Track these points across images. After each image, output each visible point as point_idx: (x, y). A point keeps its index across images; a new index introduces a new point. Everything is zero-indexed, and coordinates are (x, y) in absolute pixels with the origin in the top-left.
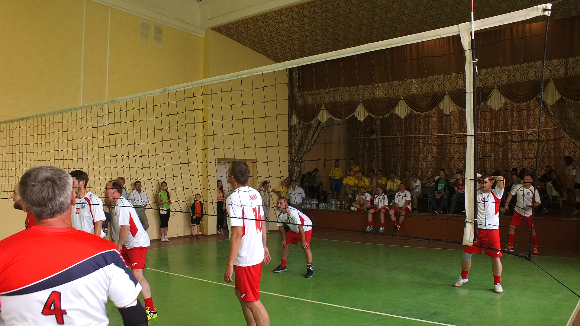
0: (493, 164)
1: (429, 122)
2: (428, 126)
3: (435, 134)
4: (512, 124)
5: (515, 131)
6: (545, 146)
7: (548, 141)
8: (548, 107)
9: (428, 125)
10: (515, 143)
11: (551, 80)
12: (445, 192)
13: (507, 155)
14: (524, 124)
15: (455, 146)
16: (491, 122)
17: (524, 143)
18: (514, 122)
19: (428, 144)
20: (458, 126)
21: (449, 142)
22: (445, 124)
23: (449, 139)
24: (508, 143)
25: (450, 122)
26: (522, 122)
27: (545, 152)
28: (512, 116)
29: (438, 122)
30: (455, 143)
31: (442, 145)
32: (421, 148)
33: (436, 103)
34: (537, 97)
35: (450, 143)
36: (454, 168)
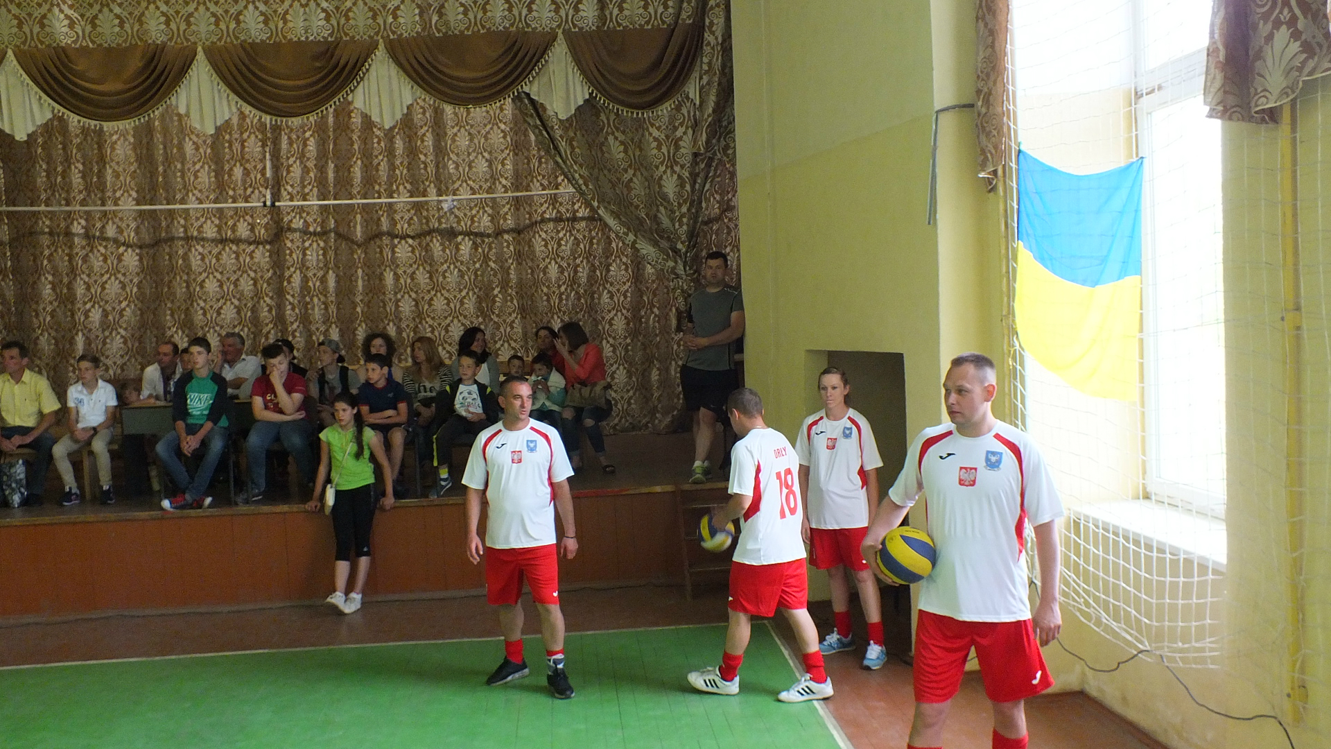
0: (333, 309)
1: (102, 160)
2: (101, 174)
3: (128, 205)
4: (392, 179)
5: (402, 199)
6: (490, 248)
7: (499, 233)
8: (553, 127)
9: (100, 171)
10: (404, 238)
11: (560, 36)
12: (215, 422)
13: (381, 278)
14: (427, 180)
15: (203, 246)
16: (322, 169)
17: (431, 241)
18: (397, 172)
19: (107, 239)
20: (213, 179)
21: (182, 235)
22: (165, 171)
23: (182, 222)
24: (381, 239)
25: (183, 164)
26: (422, 171)
27: (492, 269)
28: (390, 152)
29: (136, 161)
30: (203, 239)
31: (157, 243)
32: (77, 254)
33: (159, 90)
34: (520, 90)
35: (188, 239)
36: (206, 325)
